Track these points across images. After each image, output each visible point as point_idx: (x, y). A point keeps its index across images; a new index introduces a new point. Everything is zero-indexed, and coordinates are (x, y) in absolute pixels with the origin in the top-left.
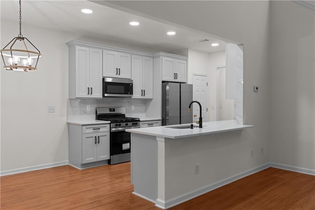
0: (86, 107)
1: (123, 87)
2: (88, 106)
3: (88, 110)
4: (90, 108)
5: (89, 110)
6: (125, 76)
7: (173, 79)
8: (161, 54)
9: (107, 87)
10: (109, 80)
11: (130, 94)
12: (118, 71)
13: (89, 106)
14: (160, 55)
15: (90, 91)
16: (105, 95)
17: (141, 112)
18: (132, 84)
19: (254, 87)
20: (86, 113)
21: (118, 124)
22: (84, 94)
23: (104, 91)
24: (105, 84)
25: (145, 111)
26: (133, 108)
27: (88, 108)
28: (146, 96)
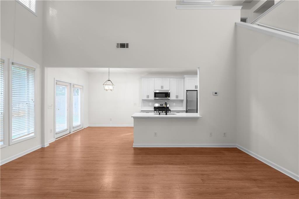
1: (164, 94)
6: (165, 89)
9: (156, 94)
10: (157, 91)
11: (168, 97)
12: (162, 87)
15: (148, 96)
16: (155, 98)
17: (179, 106)
18: (170, 93)
19: (213, 92)
20: (149, 106)
21: (158, 111)
22: (146, 98)
23: (155, 97)
24: (155, 93)
25: (182, 106)
26: (174, 104)
27: (150, 104)
28: (179, 98)
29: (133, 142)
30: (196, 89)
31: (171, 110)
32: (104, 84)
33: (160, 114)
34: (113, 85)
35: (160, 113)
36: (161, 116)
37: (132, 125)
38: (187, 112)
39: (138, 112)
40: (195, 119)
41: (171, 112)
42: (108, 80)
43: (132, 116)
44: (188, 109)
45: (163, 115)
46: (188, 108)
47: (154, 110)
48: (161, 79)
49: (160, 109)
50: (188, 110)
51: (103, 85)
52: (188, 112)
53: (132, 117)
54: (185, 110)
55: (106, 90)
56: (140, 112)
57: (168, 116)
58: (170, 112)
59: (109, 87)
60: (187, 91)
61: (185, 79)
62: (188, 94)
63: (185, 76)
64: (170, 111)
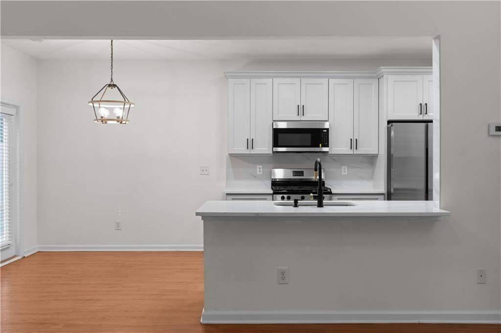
0: (256, 168)
1: (309, 136)
2: (258, 167)
3: (258, 173)
4: (261, 169)
5: (260, 173)
6: (313, 116)
7: (417, 114)
8: (383, 70)
9: (280, 138)
10: (283, 125)
11: (322, 147)
12: (301, 110)
13: (261, 166)
14: (382, 72)
15: (250, 144)
16: (276, 149)
17: (362, 178)
18: (328, 129)
19: (489, 126)
20: (255, 177)
21: (286, 196)
22: (242, 150)
23: (276, 144)
24: (277, 132)
25: (372, 177)
26: (345, 170)
27: (259, 170)
28: (362, 150)
29: (201, 304)
30: (421, 118)
31: (333, 192)
32: (97, 98)
33: (296, 205)
34: (125, 101)
35: (296, 201)
36: (302, 210)
37: (197, 244)
38: (389, 196)
39: (217, 200)
40: (426, 221)
41: (334, 197)
42: (110, 85)
43: (199, 211)
44: (395, 189)
45: (308, 208)
46: (395, 185)
47: (272, 192)
48: (297, 81)
49: (295, 188)
50: (392, 191)
51: (92, 101)
52: (392, 197)
53: (198, 214)
54: (383, 189)
55: (103, 120)
56: (223, 200)
57: (326, 210)
58: (331, 199)
59: (111, 110)
60: (389, 122)
61: (384, 81)
62: (392, 133)
63: (384, 69)
64: (328, 196)
